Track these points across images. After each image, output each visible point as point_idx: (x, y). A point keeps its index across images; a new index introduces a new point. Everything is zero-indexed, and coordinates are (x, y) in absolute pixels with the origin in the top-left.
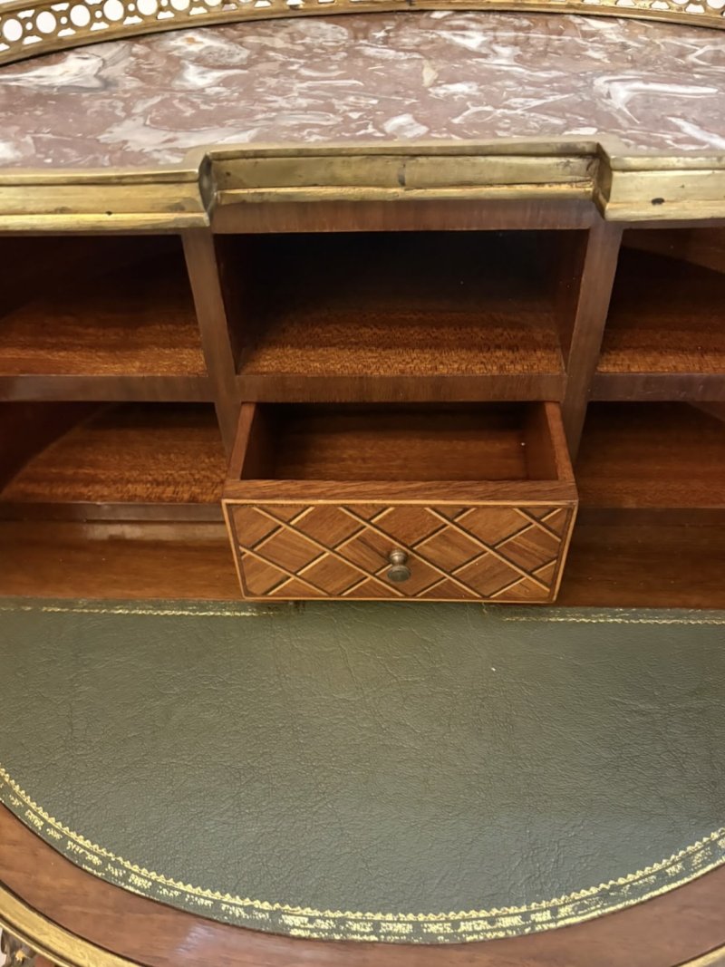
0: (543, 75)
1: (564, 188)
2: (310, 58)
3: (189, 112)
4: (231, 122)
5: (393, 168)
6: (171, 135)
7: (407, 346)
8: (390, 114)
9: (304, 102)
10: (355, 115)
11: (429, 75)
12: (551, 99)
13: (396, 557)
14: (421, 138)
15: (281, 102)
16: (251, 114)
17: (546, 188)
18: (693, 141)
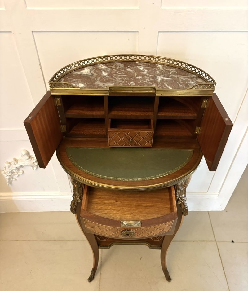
0: (150, 75)
1: (151, 92)
2: (119, 71)
3: (105, 80)
4: (111, 82)
5: (131, 89)
6: (104, 84)
8: (131, 81)
9: (119, 79)
10: (126, 81)
11: (136, 75)
12: (151, 80)
14: (134, 85)
15: (116, 79)
16: (113, 81)
17: (149, 92)
18: (166, 87)
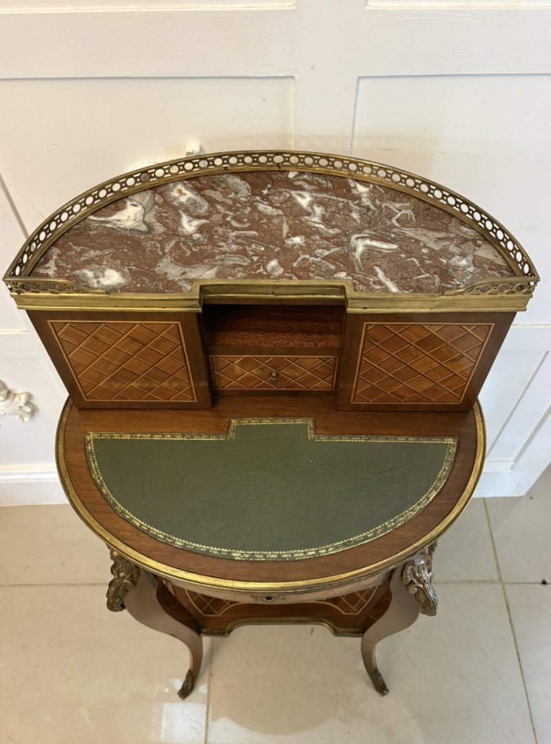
0: (332, 232)
1: (334, 296)
2: (235, 211)
3: (189, 253)
4: (206, 261)
5: (271, 290)
6: (184, 270)
7: (277, 331)
8: (270, 259)
9: (234, 247)
10: (255, 259)
11: (285, 229)
12: (333, 250)
13: (274, 375)
14: (281, 277)
15: (225, 248)
16: (213, 256)
18: (380, 283)
